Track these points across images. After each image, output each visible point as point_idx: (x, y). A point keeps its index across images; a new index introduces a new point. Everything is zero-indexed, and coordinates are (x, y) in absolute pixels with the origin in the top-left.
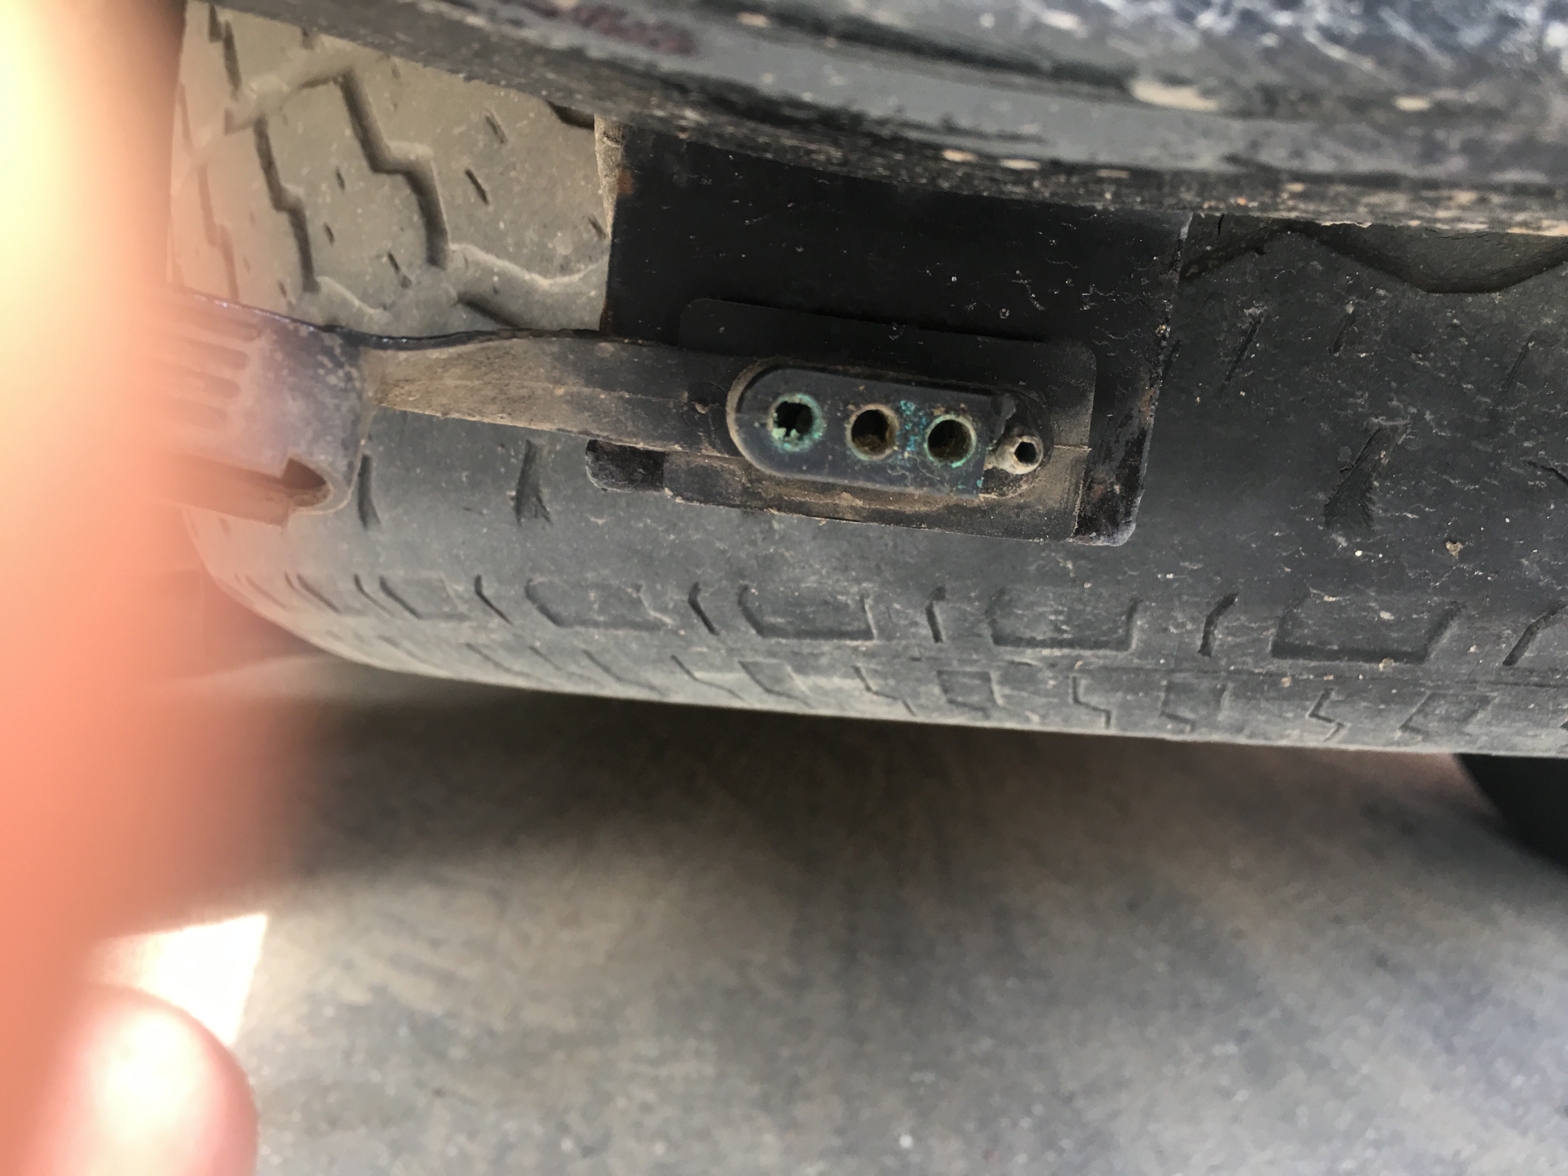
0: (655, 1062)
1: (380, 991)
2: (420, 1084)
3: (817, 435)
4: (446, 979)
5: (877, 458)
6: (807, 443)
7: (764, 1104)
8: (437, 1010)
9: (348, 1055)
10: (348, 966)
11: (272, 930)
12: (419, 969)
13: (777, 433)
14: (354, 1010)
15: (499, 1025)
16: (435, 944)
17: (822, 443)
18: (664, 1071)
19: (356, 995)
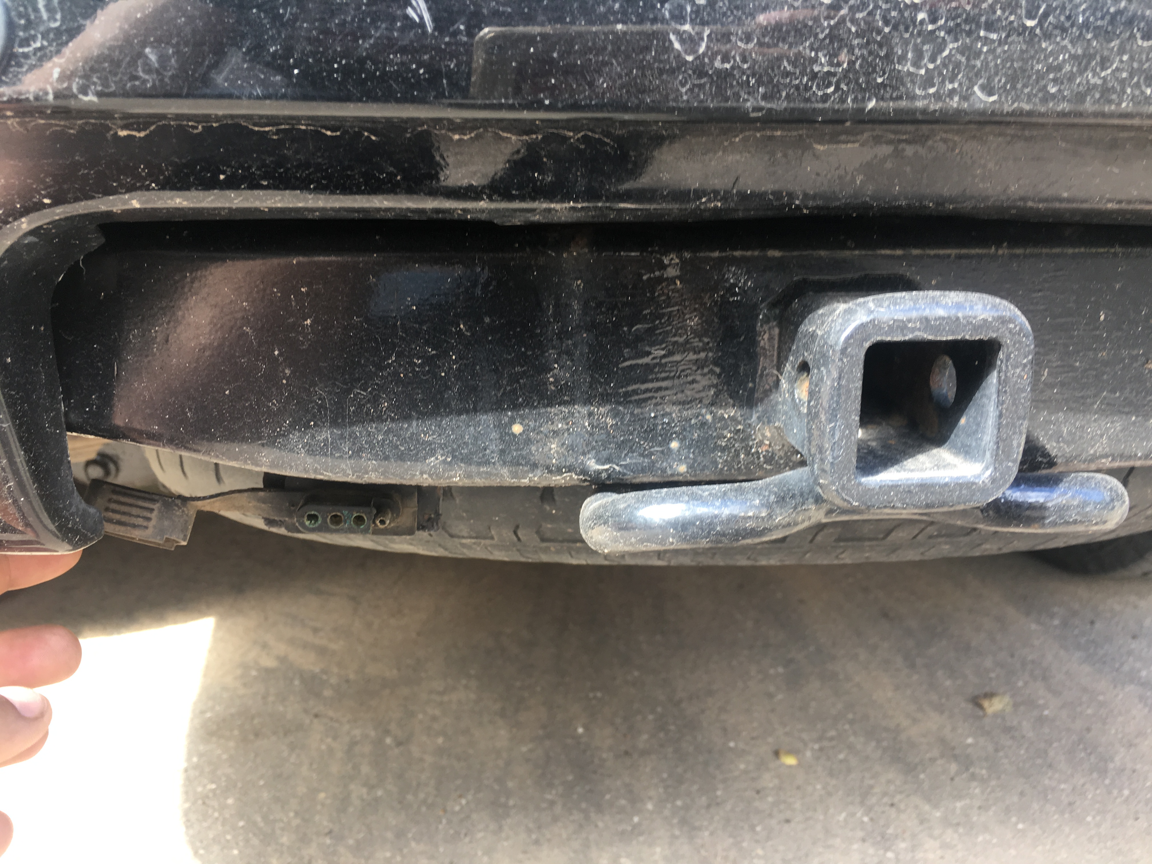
0: (442, 693)
1: (282, 660)
2: (306, 711)
3: (319, 522)
4: (322, 651)
5: (338, 527)
6: (317, 525)
7: (502, 713)
8: (317, 670)
9: (264, 697)
10: (265, 646)
11: (218, 627)
12: (305, 646)
13: (307, 523)
14: (268, 671)
15: (352, 676)
16: (316, 630)
17: (321, 524)
18: (446, 698)
19: (269, 662)
